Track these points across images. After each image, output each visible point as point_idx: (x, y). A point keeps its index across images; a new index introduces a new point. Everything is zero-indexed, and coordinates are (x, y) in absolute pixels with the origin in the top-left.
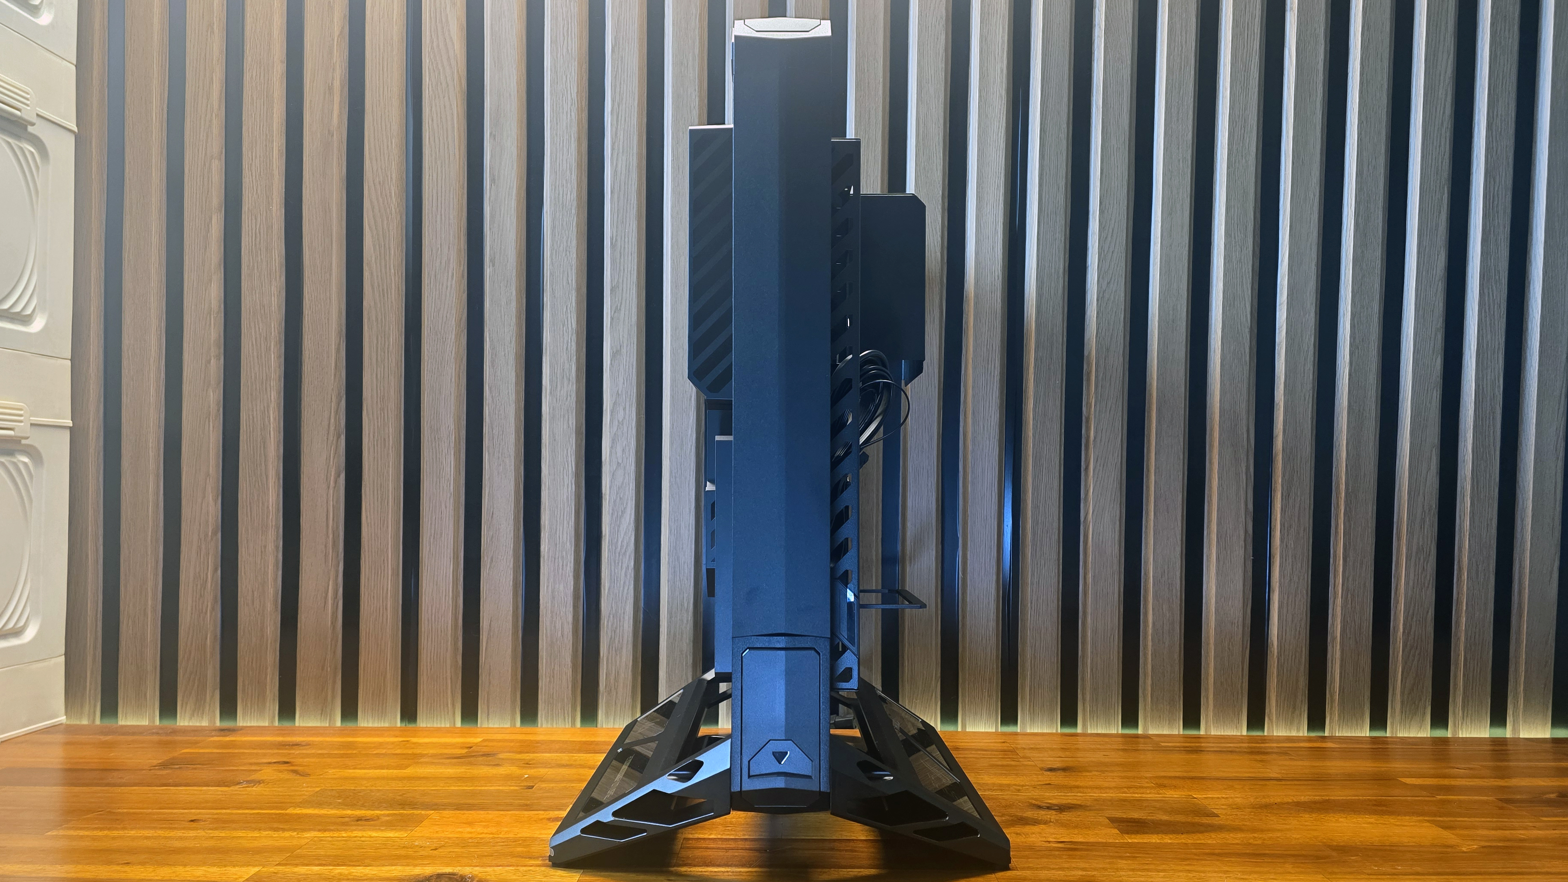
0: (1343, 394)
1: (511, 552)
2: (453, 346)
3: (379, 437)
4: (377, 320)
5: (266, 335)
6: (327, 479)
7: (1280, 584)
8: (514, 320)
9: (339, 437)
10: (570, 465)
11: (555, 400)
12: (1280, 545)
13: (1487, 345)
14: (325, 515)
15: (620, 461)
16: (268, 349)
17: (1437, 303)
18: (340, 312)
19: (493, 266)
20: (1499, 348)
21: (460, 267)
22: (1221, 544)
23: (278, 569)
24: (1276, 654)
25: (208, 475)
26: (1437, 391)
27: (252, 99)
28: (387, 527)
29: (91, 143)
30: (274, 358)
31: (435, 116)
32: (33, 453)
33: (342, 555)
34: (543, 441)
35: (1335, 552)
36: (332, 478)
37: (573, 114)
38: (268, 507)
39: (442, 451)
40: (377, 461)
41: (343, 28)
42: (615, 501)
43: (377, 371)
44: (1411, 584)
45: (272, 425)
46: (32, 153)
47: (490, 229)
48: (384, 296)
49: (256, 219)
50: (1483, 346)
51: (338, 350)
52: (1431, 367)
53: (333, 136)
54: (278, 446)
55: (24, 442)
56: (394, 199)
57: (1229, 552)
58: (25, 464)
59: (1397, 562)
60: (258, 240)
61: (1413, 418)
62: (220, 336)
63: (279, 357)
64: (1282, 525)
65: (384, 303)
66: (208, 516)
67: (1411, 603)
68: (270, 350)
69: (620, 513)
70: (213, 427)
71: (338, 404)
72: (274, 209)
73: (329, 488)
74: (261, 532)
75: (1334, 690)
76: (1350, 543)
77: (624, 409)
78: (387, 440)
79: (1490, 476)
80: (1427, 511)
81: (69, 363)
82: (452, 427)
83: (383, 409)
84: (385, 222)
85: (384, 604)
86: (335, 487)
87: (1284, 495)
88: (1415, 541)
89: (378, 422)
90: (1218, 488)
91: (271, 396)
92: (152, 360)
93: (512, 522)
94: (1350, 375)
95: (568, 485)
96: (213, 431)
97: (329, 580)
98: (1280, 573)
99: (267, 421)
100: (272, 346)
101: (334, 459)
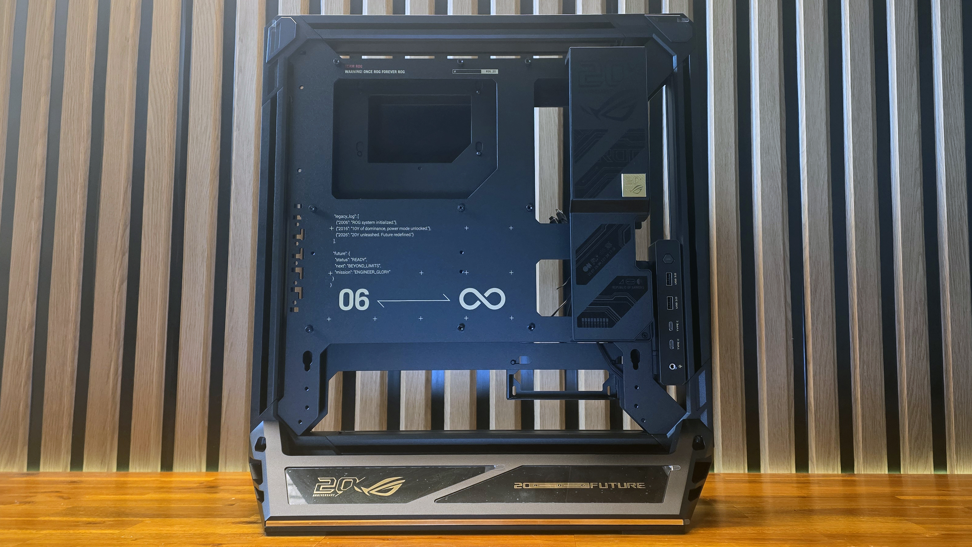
2: (208, 188)
4: (154, 170)
5: (75, 181)
6: (113, 286)
8: (252, 168)
9: (124, 255)
14: (111, 312)
19: (239, 130)
20: (962, 182)
21: (215, 131)
22: (769, 327)
23: (75, 353)
24: (815, 409)
26: (919, 213)
28: (156, 321)
30: (80, 198)
36: (117, 285)
38: (71, 305)
39: (198, 264)
40: (150, 271)
45: (75, 247)
48: (159, 152)
49: (72, 99)
51: (126, 192)
52: (914, 196)
54: (80, 262)
59: (899, 340)
60: (72, 115)
63: (83, 197)
64: (812, 313)
65: (159, 158)
66: (27, 313)
67: (911, 372)
68: (77, 192)
70: (34, 248)
73: (114, 292)
74: (64, 325)
76: (863, 326)
78: (158, 257)
80: (918, 302)
82: (206, 246)
85: (151, 378)
86: (119, 292)
87: (812, 291)
88: (911, 325)
89: (152, 243)
90: (764, 286)
91: (76, 225)
93: (248, 315)
96: (33, 251)
97: (111, 361)
98: (813, 349)
99: (72, 243)
100: (79, 190)
101: (119, 270)
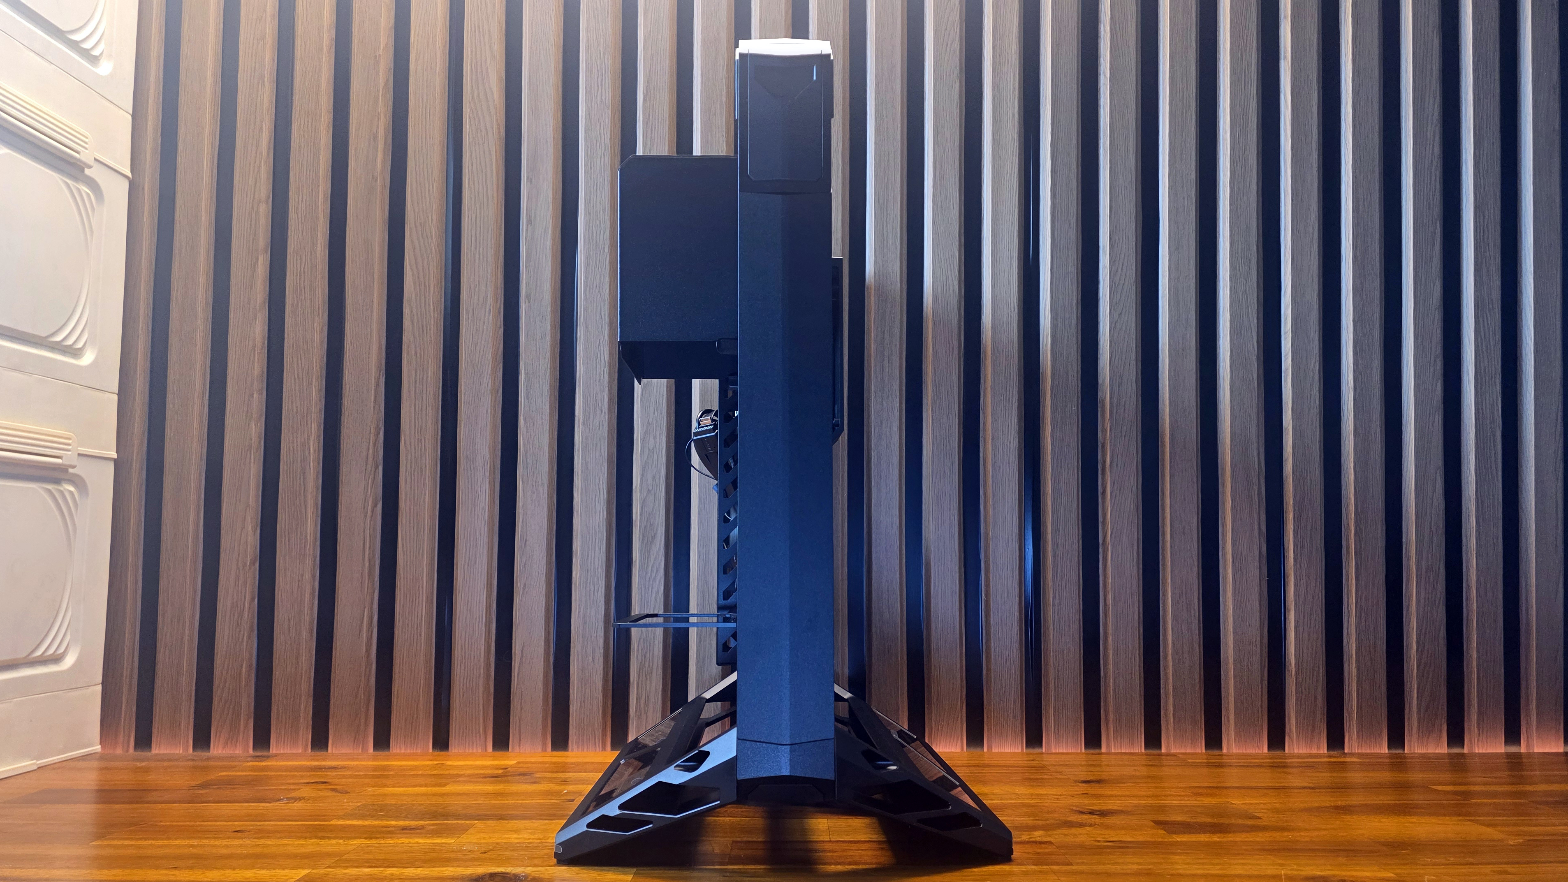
0: (1348, 419)
1: (544, 579)
2: (489, 379)
3: (416, 467)
4: (416, 354)
5: (308, 369)
6: (365, 508)
7: (1296, 604)
8: (549, 354)
9: (377, 467)
10: (602, 493)
11: (587, 430)
12: (1294, 565)
13: (1485, 370)
14: (362, 544)
15: (650, 488)
16: (310, 384)
17: (1434, 331)
18: (380, 348)
19: (529, 302)
20: (1496, 374)
21: (497, 303)
22: (1237, 564)
23: (314, 598)
24: (1294, 670)
25: (248, 506)
26: (1438, 415)
27: (300, 147)
28: (423, 555)
29: (143, 188)
30: (315, 391)
31: (474, 161)
32: (78, 482)
33: (377, 584)
34: (576, 470)
35: (1347, 572)
36: (369, 507)
37: (606, 159)
38: (306, 537)
39: (478, 480)
40: (414, 490)
41: (387, 80)
42: (645, 527)
43: (415, 404)
44: (1422, 601)
45: (312, 457)
46: (88, 194)
47: (526, 267)
48: (422, 331)
49: (300, 259)
50: (1481, 372)
51: (378, 384)
52: (1432, 392)
53: (376, 180)
54: (317, 477)
55: (71, 470)
56: (434, 240)
57: (1244, 573)
58: (71, 493)
59: (1408, 580)
60: (302, 279)
61: (1416, 441)
62: (263, 372)
63: (320, 390)
64: (1295, 545)
65: (422, 338)
66: (247, 545)
67: (1423, 622)
68: (311, 384)
69: (651, 539)
70: (254, 459)
71: (378, 434)
72: (319, 249)
73: (366, 516)
74: (298, 561)
75: (1352, 708)
76: (1361, 563)
77: (655, 437)
78: (424, 470)
79: (1494, 497)
80: (1434, 531)
81: (116, 397)
82: (488, 457)
83: (421, 440)
84: (425, 262)
85: (420, 631)
86: (372, 516)
87: (1296, 517)
88: (1424, 559)
89: (415, 452)
90: (1232, 510)
91: (311, 428)
92: (196, 394)
93: (544, 548)
94: (1355, 399)
95: (600, 512)
96: (254, 463)
97: (365, 608)
98: (1294, 593)
99: (307, 452)
100: (314, 380)
101: (371, 489)
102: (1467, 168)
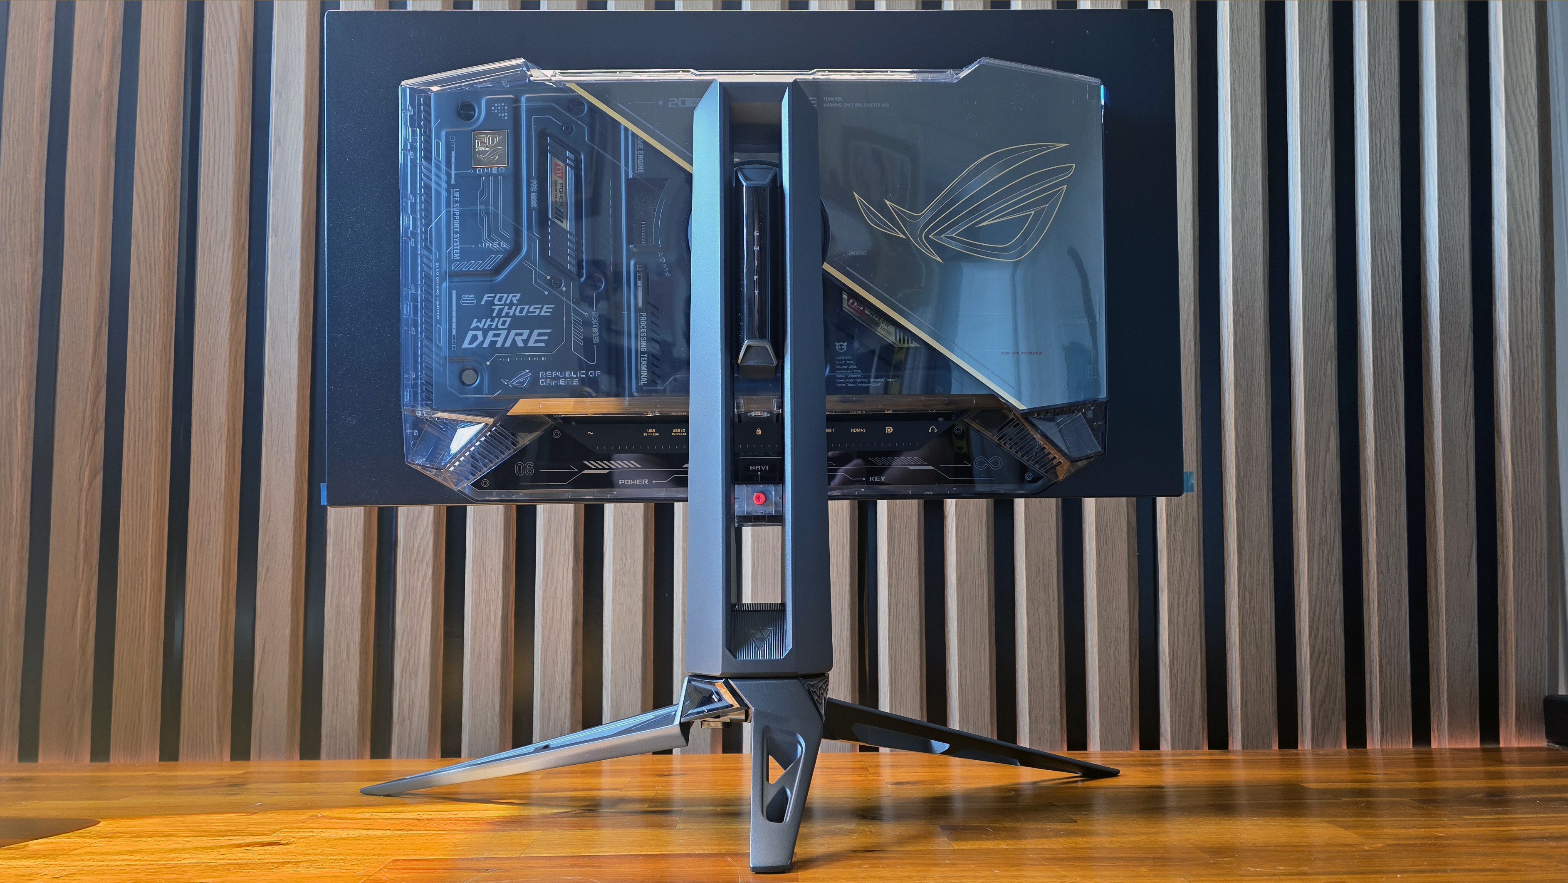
0: (1229, 367)
1: (290, 561)
2: (227, 327)
3: (141, 431)
4: (142, 298)
5: (16, 317)
6: (80, 480)
7: (1169, 583)
9: (96, 433)
12: (1168, 538)
13: (1383, 312)
14: (76, 521)
16: (18, 333)
17: (1325, 266)
18: (102, 290)
22: (1101, 535)
23: (21, 585)
26: (1331, 362)
27: (16, 58)
31: (217, 72)
33: (95, 568)
35: (1229, 545)
36: (86, 478)
39: (213, 445)
40: (138, 458)
43: (140, 356)
47: (274, 195)
48: (150, 271)
49: (11, 189)
50: (1379, 313)
51: (98, 334)
52: (1324, 336)
53: (101, 96)
54: (27, 443)
56: (166, 164)
57: (1110, 546)
59: (1299, 556)
61: (1307, 393)
63: (32, 342)
64: (1168, 515)
65: (150, 279)
68: (21, 333)
69: (417, 514)
71: (97, 394)
72: (36, 177)
73: (81, 490)
76: (1244, 535)
78: (150, 434)
79: (1395, 456)
80: (1328, 497)
83: (146, 398)
84: (155, 191)
85: (142, 624)
86: (89, 490)
88: (1317, 531)
89: (140, 413)
91: (19, 386)
98: (1167, 571)
99: (13, 413)
100: (24, 330)
101: (88, 457)
102: (1361, 81)
